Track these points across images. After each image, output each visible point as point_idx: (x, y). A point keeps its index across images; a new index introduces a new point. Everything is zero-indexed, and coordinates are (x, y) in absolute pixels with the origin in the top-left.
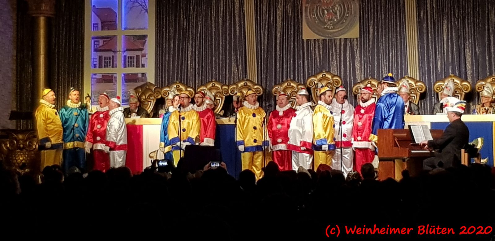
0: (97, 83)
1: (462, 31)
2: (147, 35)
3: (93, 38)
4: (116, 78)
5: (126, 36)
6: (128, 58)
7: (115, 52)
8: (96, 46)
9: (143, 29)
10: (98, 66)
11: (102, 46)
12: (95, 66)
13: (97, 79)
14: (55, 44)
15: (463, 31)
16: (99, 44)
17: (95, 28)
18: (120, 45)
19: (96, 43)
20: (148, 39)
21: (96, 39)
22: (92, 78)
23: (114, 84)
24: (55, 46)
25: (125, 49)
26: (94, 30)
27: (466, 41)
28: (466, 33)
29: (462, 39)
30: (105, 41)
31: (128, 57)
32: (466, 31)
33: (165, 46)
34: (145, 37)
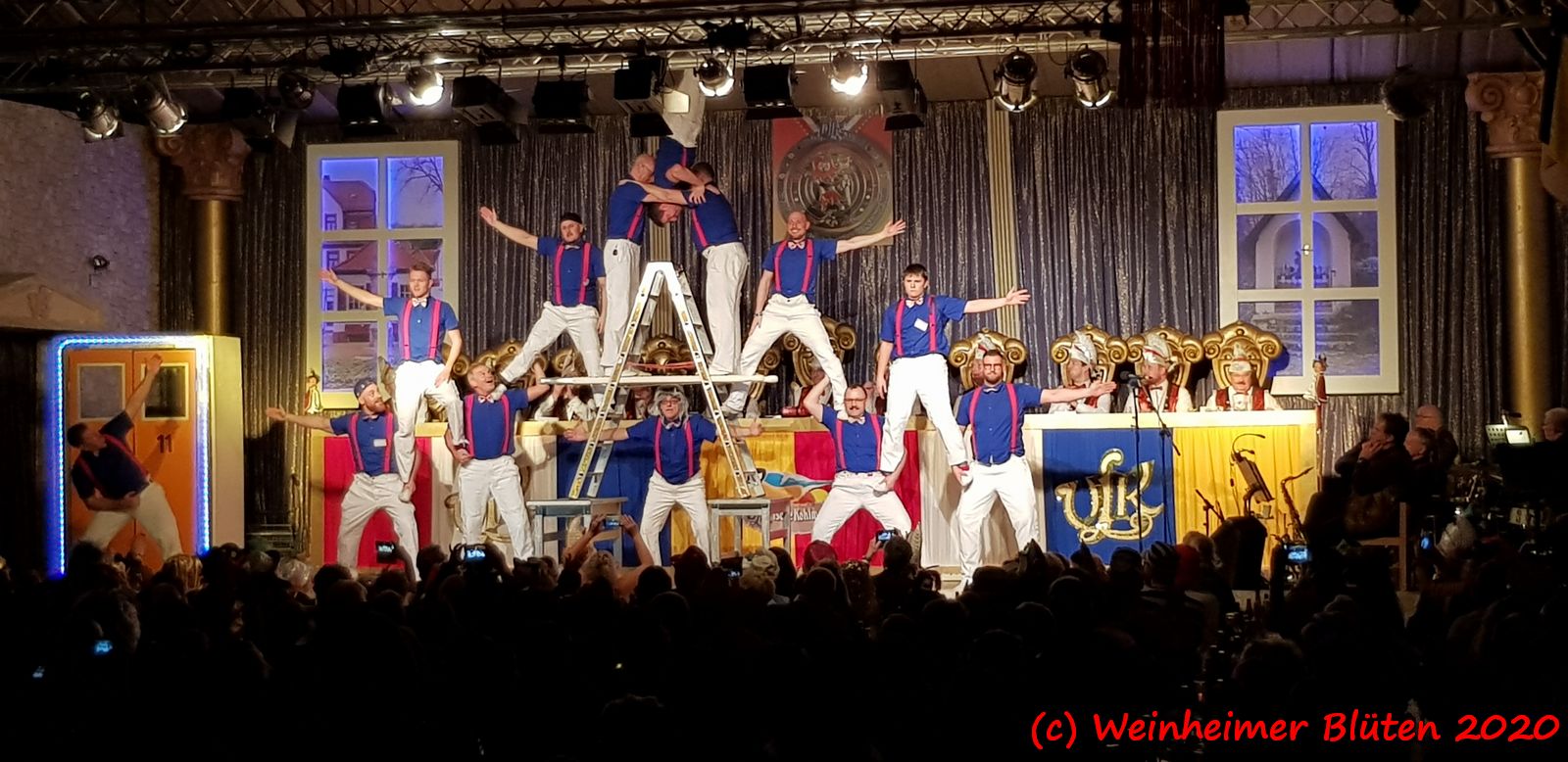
0: (335, 342)
1: (1109, 230)
2: (441, 240)
3: (325, 246)
4: (375, 331)
5: (396, 241)
6: (402, 290)
7: (373, 276)
8: (331, 262)
9: (433, 227)
10: (335, 305)
11: (346, 262)
12: (330, 306)
13: (335, 333)
14: (243, 258)
15: (1112, 231)
16: (338, 259)
17: (329, 225)
18: (384, 261)
19: (331, 257)
20: (443, 248)
21: (332, 247)
22: (324, 331)
23: (372, 346)
24: (243, 264)
25: (395, 270)
26: (326, 228)
27: (1118, 253)
28: (1117, 235)
29: (1110, 248)
30: (352, 252)
31: (402, 287)
32: (1117, 231)
33: (482, 261)
34: (435, 243)
